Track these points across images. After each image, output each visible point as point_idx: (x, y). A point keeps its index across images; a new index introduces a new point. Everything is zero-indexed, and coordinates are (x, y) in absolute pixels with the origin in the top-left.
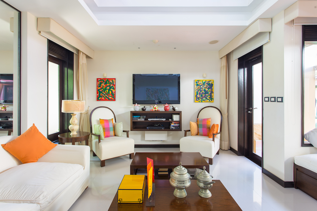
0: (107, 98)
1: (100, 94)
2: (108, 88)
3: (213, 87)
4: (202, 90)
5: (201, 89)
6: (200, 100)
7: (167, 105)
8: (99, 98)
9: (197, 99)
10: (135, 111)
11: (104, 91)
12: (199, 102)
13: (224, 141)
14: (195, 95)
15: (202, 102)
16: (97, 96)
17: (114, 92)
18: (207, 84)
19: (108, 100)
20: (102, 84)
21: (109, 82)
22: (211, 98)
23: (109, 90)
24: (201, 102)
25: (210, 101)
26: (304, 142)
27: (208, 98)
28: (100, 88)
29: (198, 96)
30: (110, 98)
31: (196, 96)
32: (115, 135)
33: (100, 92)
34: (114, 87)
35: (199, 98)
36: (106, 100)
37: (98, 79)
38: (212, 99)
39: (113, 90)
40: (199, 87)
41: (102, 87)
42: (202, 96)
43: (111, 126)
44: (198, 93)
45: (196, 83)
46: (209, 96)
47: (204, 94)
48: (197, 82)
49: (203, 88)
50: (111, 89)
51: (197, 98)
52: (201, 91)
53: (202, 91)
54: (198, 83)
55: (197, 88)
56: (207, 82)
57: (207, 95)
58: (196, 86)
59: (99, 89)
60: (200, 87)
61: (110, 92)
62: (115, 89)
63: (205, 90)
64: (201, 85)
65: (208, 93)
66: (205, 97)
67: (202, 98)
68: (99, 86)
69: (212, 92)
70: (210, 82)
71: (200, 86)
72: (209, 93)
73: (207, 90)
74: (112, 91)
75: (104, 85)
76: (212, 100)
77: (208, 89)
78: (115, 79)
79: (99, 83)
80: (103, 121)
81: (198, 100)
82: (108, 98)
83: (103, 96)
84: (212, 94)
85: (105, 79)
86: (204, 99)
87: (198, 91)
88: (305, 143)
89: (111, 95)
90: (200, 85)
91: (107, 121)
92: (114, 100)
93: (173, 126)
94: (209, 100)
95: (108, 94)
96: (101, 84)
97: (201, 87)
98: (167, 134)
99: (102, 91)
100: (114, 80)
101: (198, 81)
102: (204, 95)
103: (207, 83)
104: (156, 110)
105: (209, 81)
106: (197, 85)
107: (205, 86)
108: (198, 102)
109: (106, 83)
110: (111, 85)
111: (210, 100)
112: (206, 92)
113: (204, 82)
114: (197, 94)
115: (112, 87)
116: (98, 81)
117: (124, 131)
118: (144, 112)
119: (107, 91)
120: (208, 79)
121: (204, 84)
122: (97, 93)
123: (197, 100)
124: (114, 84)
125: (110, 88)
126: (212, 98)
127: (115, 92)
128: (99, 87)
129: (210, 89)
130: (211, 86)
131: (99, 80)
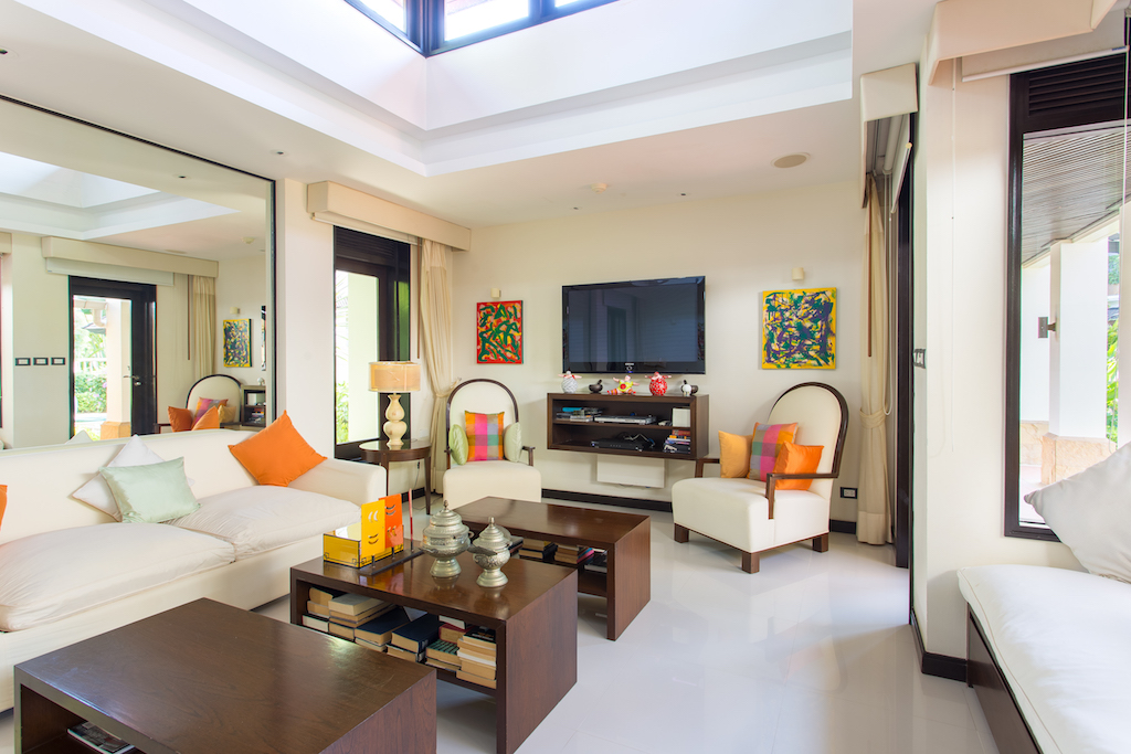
0: (502, 355)
1: (484, 345)
2: (503, 328)
3: (832, 315)
4: (789, 326)
5: (786, 323)
6: (782, 360)
7: (660, 376)
8: (482, 357)
9: (771, 356)
10: (566, 394)
11: (494, 336)
12: (779, 366)
13: (865, 511)
14: (765, 343)
15: (788, 367)
16: (478, 351)
17: (517, 338)
18: (807, 305)
19: (503, 362)
20: (490, 318)
21: (506, 310)
22: (825, 355)
23: (506, 333)
24: (784, 366)
25: (820, 365)
26: (1018, 522)
27: (812, 353)
28: (484, 329)
29: (775, 347)
30: (509, 355)
31: (768, 347)
32: (505, 458)
33: (485, 340)
34: (518, 325)
35: (778, 352)
36: (497, 362)
37: (479, 305)
38: (830, 359)
39: (517, 335)
40: (778, 314)
41: (488, 325)
42: (789, 346)
43: (492, 431)
44: (776, 337)
45: (768, 301)
46: (818, 347)
47: (797, 338)
48: (771, 297)
49: (795, 318)
50: (511, 332)
51: (768, 355)
52: (785, 329)
53: (790, 329)
54: (772, 303)
55: (772, 318)
56: (809, 299)
57: (809, 342)
58: (765, 312)
59: (483, 332)
60: (782, 315)
61: (509, 339)
62: (520, 330)
63: (800, 327)
64: (786, 310)
65: (811, 336)
66: (799, 349)
67: (788, 356)
68: (482, 323)
69: (828, 332)
70: (821, 296)
71: (781, 311)
72: (818, 336)
73: (808, 324)
74: (513, 337)
75: (494, 322)
76: (827, 361)
77: (814, 320)
78: (521, 302)
79: (482, 315)
80: (474, 417)
81: (772, 359)
82: (504, 356)
83: (491, 352)
84: (830, 340)
85: (496, 304)
86: (797, 356)
87: (774, 329)
88: (1021, 524)
89: (509, 349)
90: (783, 307)
91: (482, 418)
92: (520, 362)
93: (673, 444)
94: (815, 362)
95: (504, 345)
96: (485, 318)
97: (787, 314)
98: (663, 469)
99: (489, 337)
100: (517, 306)
101: (775, 294)
102: (795, 344)
103: (807, 302)
104: (626, 390)
105: (818, 294)
106: (771, 309)
107: (801, 313)
108: (775, 366)
109: (498, 316)
110: (512, 321)
111: (822, 362)
112: (805, 333)
113: (795, 297)
114: (770, 341)
115: (514, 324)
116: (479, 310)
117: (524, 448)
118: (595, 397)
119: (502, 336)
120: (811, 287)
121: (796, 304)
122: (478, 344)
123: (769, 361)
124: (519, 316)
125: (509, 327)
126: (829, 352)
127: (521, 339)
128: (481, 326)
129: (819, 323)
130: (823, 309)
131: (482, 307)
